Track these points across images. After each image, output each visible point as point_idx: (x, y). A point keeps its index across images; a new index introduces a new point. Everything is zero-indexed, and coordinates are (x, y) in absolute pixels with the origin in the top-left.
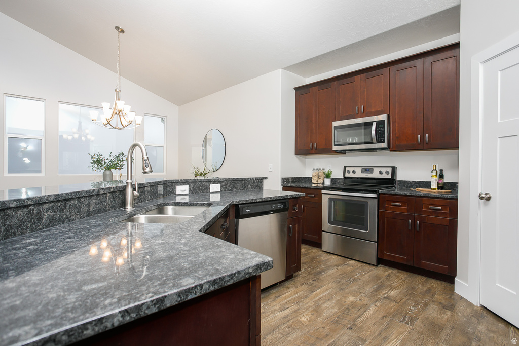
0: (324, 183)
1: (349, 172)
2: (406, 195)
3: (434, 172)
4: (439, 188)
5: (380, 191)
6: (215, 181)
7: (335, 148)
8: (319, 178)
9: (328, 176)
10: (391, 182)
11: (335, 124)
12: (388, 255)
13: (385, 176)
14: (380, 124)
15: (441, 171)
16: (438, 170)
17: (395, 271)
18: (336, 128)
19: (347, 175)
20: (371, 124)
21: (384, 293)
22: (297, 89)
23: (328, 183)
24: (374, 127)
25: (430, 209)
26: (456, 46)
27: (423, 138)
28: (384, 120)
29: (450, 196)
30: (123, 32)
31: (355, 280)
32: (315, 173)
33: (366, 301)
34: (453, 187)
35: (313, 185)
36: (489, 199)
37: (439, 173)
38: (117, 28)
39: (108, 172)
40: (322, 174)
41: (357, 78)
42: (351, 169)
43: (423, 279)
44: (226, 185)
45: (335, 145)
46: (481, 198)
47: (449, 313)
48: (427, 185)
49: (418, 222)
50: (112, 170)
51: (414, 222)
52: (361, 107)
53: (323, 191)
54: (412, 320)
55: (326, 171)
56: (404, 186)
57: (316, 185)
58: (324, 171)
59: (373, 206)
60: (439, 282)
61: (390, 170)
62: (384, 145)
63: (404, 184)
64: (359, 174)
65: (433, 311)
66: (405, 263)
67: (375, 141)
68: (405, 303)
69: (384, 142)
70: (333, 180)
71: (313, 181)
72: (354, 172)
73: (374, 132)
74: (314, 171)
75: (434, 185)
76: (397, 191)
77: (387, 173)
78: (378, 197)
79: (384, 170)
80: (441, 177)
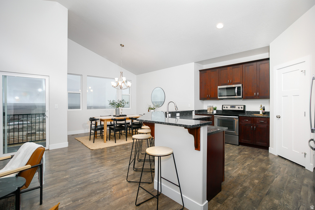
0: (213, 112)
1: (224, 107)
2: (250, 117)
3: (261, 107)
4: (263, 114)
5: (239, 116)
6: (178, 112)
7: (219, 97)
8: (210, 110)
9: (215, 109)
10: (243, 112)
11: (219, 87)
12: (243, 141)
13: (240, 109)
14: (239, 88)
15: (264, 107)
16: (263, 107)
17: (246, 147)
18: (219, 89)
19: (224, 109)
20: (235, 88)
21: (243, 153)
22: (200, 71)
23: (215, 112)
24: (236, 89)
25: (260, 122)
26: (268, 59)
27: (256, 94)
28: (240, 87)
29: (267, 117)
30: (123, 46)
31: (231, 149)
32: (209, 108)
33: (237, 155)
34: (268, 113)
35: (208, 113)
36: (280, 117)
37: (263, 108)
38: (121, 45)
39: (118, 109)
40: (212, 108)
41: (229, 68)
42: (226, 106)
43: (258, 149)
44: (181, 114)
45: (219, 96)
46: (277, 117)
47: (266, 157)
48: (258, 113)
49: (255, 127)
50: (119, 107)
51: (253, 127)
52: (230, 81)
53: (215, 116)
54: (253, 159)
55: (214, 107)
56: (249, 113)
57: (209, 113)
58: (213, 107)
59: (236, 121)
60: (263, 150)
61: (243, 107)
62: (241, 97)
63: (249, 112)
64: (229, 108)
65: (261, 157)
66: (250, 143)
67: (237, 95)
68: (251, 155)
69: (240, 95)
70: (217, 111)
71: (208, 111)
72: (227, 107)
73: (236, 91)
74: (209, 107)
75: (261, 113)
76: (246, 115)
77: (242, 108)
78: (239, 118)
79: (240, 107)
80: (264, 109)
